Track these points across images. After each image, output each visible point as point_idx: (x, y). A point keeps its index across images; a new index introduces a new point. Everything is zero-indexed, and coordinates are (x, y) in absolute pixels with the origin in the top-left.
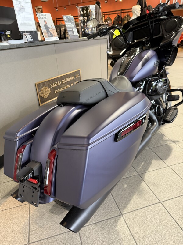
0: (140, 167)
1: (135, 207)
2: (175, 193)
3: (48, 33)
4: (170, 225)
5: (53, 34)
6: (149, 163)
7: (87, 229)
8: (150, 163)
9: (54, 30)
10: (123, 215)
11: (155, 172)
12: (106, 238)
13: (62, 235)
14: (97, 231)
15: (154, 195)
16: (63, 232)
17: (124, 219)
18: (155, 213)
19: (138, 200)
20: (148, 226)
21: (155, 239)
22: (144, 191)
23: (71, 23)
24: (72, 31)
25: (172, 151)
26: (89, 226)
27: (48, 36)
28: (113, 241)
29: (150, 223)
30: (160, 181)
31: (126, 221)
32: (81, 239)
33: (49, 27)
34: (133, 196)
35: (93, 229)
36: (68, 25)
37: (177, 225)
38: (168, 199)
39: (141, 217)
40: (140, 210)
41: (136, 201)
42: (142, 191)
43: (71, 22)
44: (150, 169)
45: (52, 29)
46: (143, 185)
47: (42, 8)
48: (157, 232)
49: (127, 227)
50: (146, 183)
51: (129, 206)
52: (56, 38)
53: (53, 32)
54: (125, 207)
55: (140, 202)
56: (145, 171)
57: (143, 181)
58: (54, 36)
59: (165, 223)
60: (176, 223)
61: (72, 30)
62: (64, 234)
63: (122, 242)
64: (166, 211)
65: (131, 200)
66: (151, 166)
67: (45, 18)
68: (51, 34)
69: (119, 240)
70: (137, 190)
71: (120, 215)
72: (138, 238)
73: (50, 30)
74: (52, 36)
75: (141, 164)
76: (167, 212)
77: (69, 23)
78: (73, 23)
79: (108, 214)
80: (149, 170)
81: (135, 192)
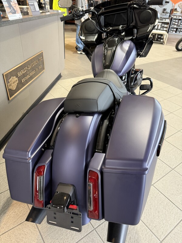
2: (160, 174)
3: (10, 8)
4: (166, 203)
16: (82, 238)
20: (151, 208)
24: (33, 5)
26: (104, 223)
27: (11, 12)
29: (151, 206)
32: (102, 238)
37: (171, 202)
38: (157, 181)
45: (14, 2)
48: (159, 212)
59: (162, 202)
60: (169, 201)
62: (84, 239)
72: (147, 222)
74: (15, 12)
76: (160, 193)
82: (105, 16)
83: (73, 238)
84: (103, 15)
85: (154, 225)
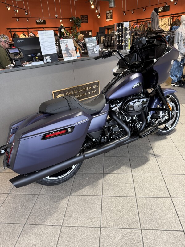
0: (109, 169)
1: (82, 193)
2: (119, 193)
3: (67, 54)
5: (72, 54)
6: (118, 167)
7: (44, 196)
8: (119, 167)
11: (117, 175)
12: (50, 205)
13: (28, 195)
14: (48, 199)
15: (102, 190)
17: (69, 198)
18: (92, 201)
21: (78, 216)
22: (98, 185)
23: (92, 44)
27: (67, 56)
28: (53, 208)
29: (84, 206)
30: (115, 182)
31: (69, 200)
33: (70, 49)
34: (87, 186)
35: (47, 198)
38: (109, 196)
39: (81, 200)
40: (84, 196)
41: (87, 190)
42: (95, 185)
43: (93, 42)
44: (116, 172)
45: (72, 50)
46: (101, 181)
47: (112, 12)
48: (83, 212)
49: (67, 203)
50: (104, 180)
51: (79, 191)
53: (72, 52)
54: (76, 192)
55: (88, 192)
56: (110, 172)
57: (102, 179)
59: (93, 209)
60: (100, 212)
61: (92, 49)
63: (57, 210)
65: (83, 188)
66: (118, 170)
68: (70, 54)
69: (57, 208)
70: (93, 183)
71: (69, 195)
72: (68, 212)
73: (69, 51)
74: (71, 56)
75: (112, 166)
76: (101, 203)
77: (90, 44)
78: (95, 43)
79: (61, 192)
80: (113, 172)
81: (90, 184)
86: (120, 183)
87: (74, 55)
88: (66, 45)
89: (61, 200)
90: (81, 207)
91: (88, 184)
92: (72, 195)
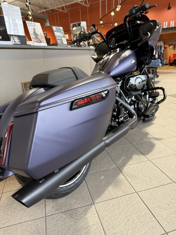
0: (120, 161)
1: (109, 197)
2: (153, 184)
3: (36, 39)
4: (143, 213)
5: (42, 41)
6: (129, 157)
7: (55, 217)
8: (131, 157)
9: (43, 37)
10: (95, 204)
11: (134, 165)
12: (73, 226)
13: (27, 223)
14: (65, 219)
15: (131, 186)
16: (29, 220)
17: (95, 208)
18: (129, 203)
19: (113, 190)
21: (125, 228)
22: (121, 182)
23: (60, 33)
24: (62, 40)
25: (154, 147)
27: (36, 41)
28: (80, 229)
29: (122, 212)
30: (139, 173)
31: (97, 210)
33: (38, 34)
34: (109, 186)
35: (61, 217)
36: (58, 35)
37: (151, 214)
38: (144, 189)
39: (113, 206)
40: (114, 199)
41: (111, 191)
42: (118, 182)
43: (60, 32)
44: (130, 162)
45: (41, 36)
46: (121, 176)
47: (46, 33)
48: (129, 220)
49: (97, 215)
50: (124, 174)
51: (102, 196)
52: (44, 44)
53: (42, 39)
54: (99, 197)
55: (115, 192)
56: (124, 164)
57: (121, 174)
58: (42, 42)
59: (138, 212)
60: (150, 212)
62: (30, 222)
63: (89, 230)
64: (141, 200)
65: (106, 190)
66: (131, 160)
67: (35, 26)
68: (39, 40)
69: (87, 227)
70: (113, 181)
71: (92, 204)
72: (107, 227)
73: (38, 36)
74: (41, 42)
75: (122, 158)
76: (142, 202)
77: (58, 33)
78: (62, 33)
79: (79, 204)
80: (129, 163)
81: (111, 183)
82: (116, 38)
83: (21, 218)
84: (114, 37)
85: (114, 232)
86: (145, 173)
87: (44, 41)
88: (34, 29)
89: (86, 214)
90: (120, 214)
91: (108, 184)
92: (97, 203)
